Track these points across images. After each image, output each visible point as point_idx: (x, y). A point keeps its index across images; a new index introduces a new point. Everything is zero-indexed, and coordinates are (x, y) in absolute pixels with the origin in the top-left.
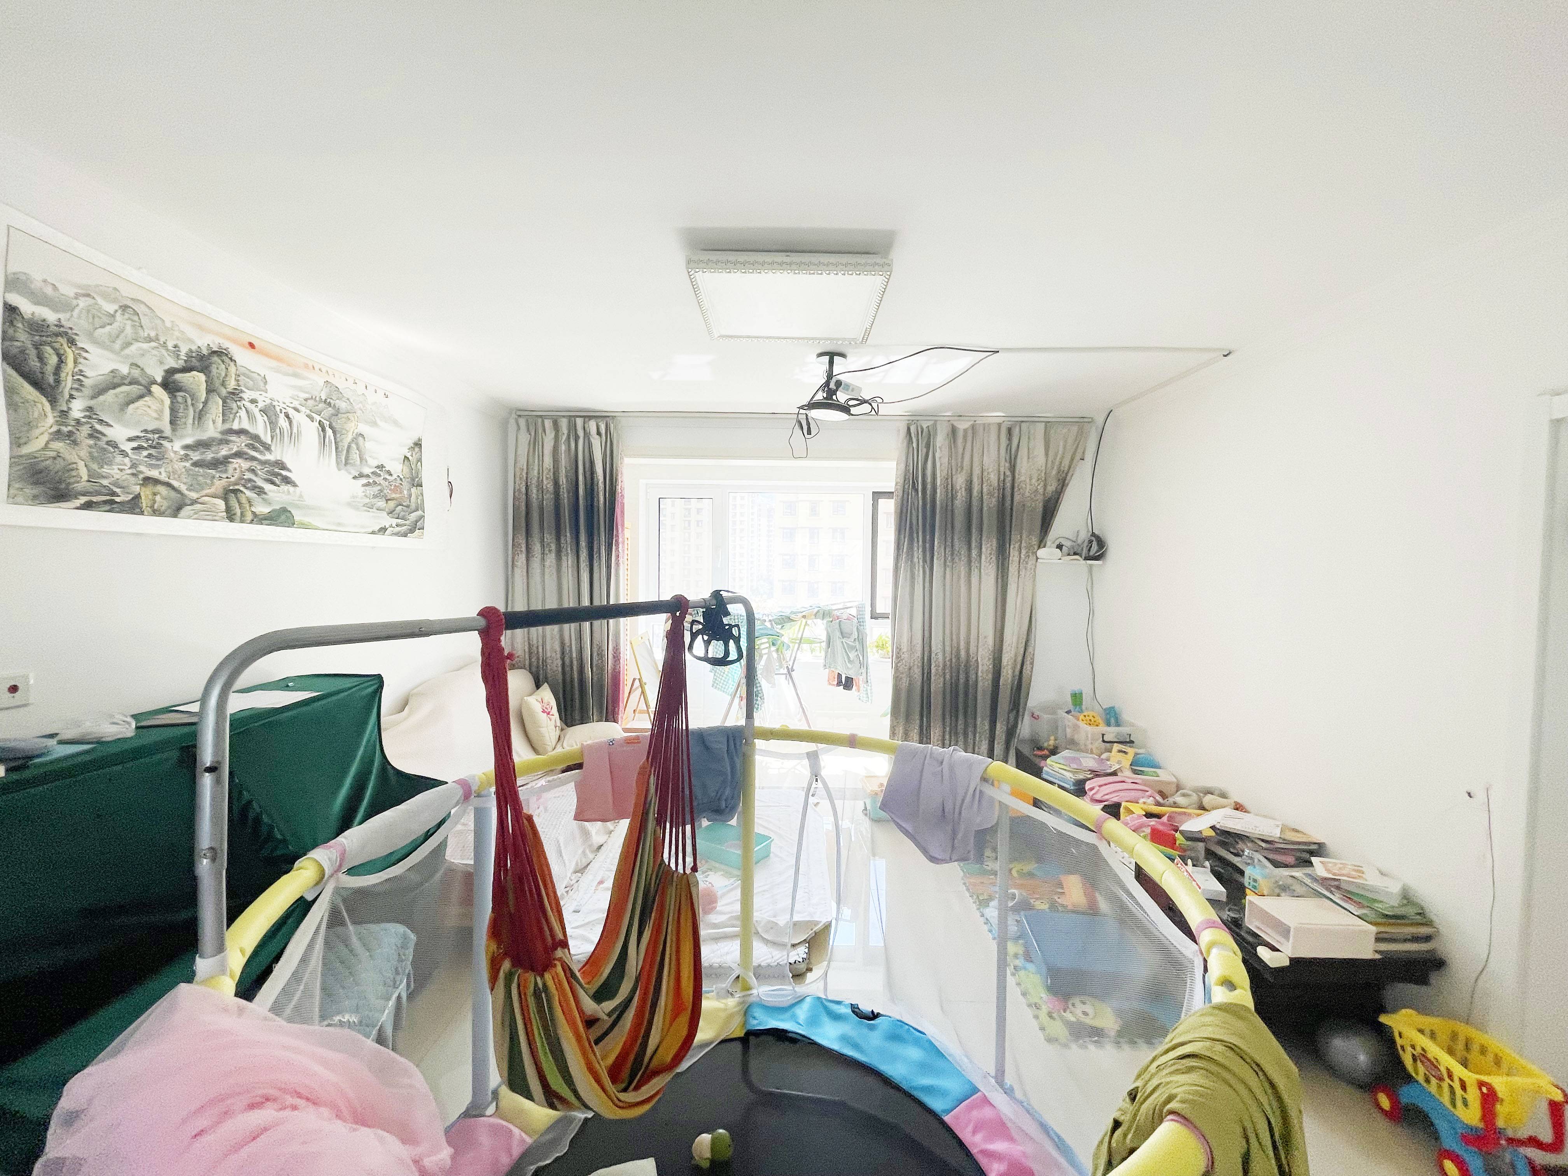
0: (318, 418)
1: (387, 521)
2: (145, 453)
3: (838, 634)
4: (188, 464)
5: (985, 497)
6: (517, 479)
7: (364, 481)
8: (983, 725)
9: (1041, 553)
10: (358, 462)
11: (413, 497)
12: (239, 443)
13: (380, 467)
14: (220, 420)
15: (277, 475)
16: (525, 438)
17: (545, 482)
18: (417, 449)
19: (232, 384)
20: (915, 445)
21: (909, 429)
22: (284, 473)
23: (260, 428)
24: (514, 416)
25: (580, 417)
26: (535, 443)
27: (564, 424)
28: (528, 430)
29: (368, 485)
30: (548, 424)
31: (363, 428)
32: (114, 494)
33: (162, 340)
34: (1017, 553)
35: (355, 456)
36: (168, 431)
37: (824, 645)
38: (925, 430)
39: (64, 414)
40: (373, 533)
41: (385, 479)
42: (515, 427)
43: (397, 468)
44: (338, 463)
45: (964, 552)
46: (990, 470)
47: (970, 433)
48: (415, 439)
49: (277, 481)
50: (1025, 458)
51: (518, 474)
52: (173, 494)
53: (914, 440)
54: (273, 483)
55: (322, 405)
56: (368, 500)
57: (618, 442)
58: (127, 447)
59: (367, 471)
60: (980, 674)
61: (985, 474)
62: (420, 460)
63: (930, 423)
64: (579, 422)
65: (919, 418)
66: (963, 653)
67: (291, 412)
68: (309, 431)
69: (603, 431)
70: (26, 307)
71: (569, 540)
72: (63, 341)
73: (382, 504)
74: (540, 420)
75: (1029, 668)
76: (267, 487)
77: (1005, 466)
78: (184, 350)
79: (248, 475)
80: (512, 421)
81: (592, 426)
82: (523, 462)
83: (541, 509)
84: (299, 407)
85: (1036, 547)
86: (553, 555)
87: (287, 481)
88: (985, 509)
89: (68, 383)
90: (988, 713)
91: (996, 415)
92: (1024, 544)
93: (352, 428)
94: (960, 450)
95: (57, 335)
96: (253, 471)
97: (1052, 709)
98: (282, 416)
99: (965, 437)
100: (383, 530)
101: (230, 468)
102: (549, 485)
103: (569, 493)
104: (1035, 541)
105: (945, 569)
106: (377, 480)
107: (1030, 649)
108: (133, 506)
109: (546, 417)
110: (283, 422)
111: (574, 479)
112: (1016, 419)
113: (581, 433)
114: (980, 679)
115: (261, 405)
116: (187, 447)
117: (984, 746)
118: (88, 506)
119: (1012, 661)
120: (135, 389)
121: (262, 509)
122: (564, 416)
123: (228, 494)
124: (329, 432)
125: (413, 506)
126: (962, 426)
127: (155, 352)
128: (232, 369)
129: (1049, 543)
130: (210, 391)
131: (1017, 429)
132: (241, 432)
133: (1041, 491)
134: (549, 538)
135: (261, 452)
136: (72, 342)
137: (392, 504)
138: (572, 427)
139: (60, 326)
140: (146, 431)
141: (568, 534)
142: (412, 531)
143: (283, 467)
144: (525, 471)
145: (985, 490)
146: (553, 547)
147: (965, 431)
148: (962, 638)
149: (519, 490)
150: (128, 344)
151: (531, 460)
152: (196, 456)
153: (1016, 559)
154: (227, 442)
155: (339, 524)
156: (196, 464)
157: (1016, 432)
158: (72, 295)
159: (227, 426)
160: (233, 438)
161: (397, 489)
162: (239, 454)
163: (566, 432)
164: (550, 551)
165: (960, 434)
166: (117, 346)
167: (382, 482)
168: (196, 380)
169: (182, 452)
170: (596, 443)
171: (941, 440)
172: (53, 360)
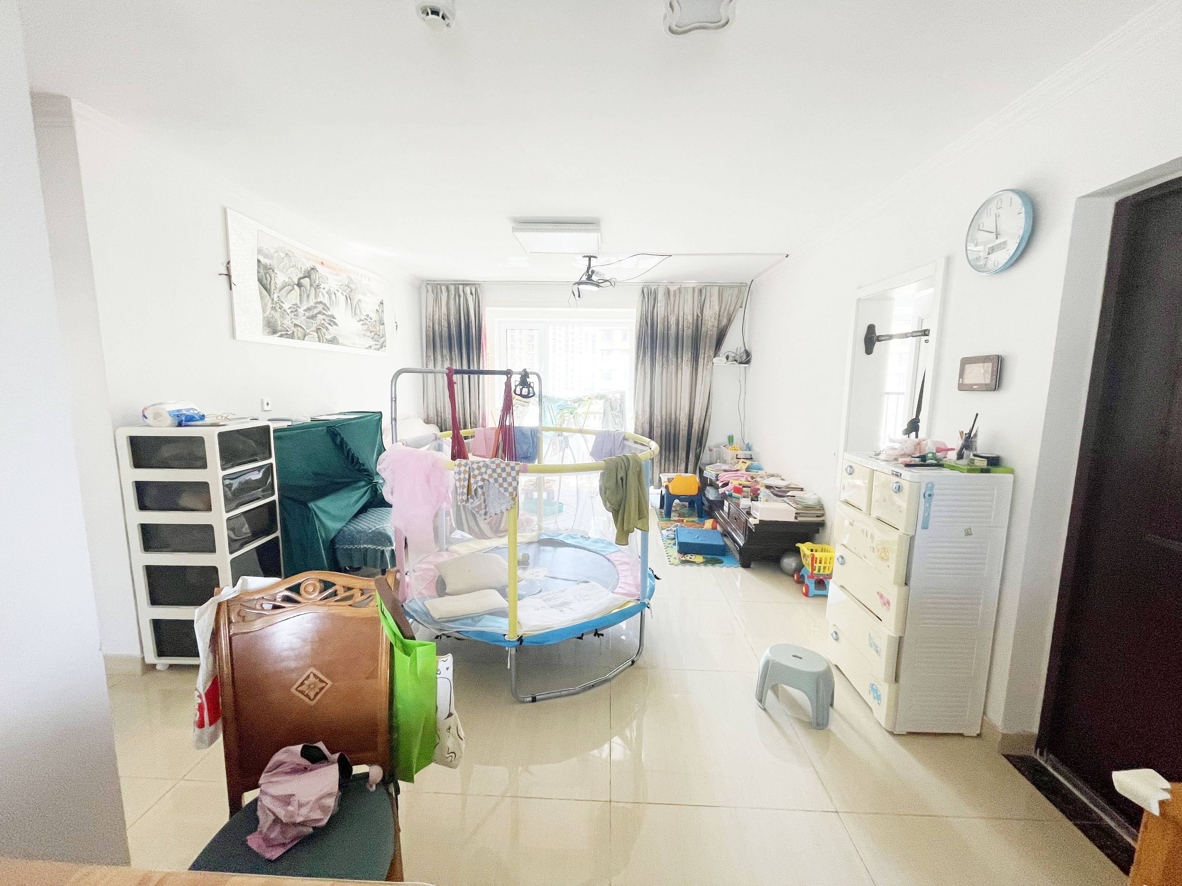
0: (345, 294)
1: (372, 343)
2: (293, 314)
3: (609, 408)
4: (305, 318)
5: (685, 329)
6: (428, 319)
7: (361, 323)
8: (682, 454)
9: (715, 360)
10: (359, 314)
11: (381, 330)
12: (320, 307)
13: (367, 316)
14: (314, 298)
15: (331, 321)
16: (431, 297)
17: (443, 321)
18: (381, 305)
19: (317, 282)
20: (646, 299)
21: (643, 290)
22: (334, 320)
23: (326, 301)
24: (425, 284)
25: (461, 284)
26: (437, 300)
27: (452, 288)
28: (433, 292)
29: (363, 324)
30: (444, 288)
31: (361, 297)
32: (287, 331)
33: (297, 266)
34: (702, 360)
35: (358, 311)
36: (299, 305)
37: (602, 415)
38: (653, 290)
39: (273, 299)
40: (366, 348)
41: (369, 322)
42: (425, 290)
43: (374, 316)
44: (352, 314)
45: (674, 360)
46: (688, 313)
47: (678, 291)
48: (380, 301)
49: (332, 324)
50: (708, 308)
51: (428, 317)
52: (303, 331)
53: (646, 296)
54: (330, 325)
55: (346, 287)
56: (363, 332)
57: (482, 298)
58: (289, 311)
59: (363, 318)
60: (681, 427)
61: (685, 316)
62: (383, 311)
63: (655, 287)
64: (461, 287)
65: (648, 284)
66: (673, 416)
67: (336, 292)
68: (342, 299)
69: (474, 293)
70: (263, 260)
71: (456, 353)
72: (271, 271)
73: (369, 334)
74: (439, 287)
75: (708, 424)
76: (329, 327)
77: (697, 311)
78: (303, 269)
79: (323, 322)
80: (424, 286)
81: (468, 289)
82: (430, 309)
83: (441, 337)
84: (338, 289)
85: (712, 357)
86: (448, 361)
87: (335, 324)
88: (685, 335)
89: (273, 288)
90: (685, 448)
91: (692, 283)
92: (706, 355)
93: (357, 297)
94: (672, 303)
95: (270, 269)
96: (324, 320)
97: (718, 446)
98: (333, 294)
99: (675, 295)
100: (370, 347)
101: (318, 318)
102: (445, 323)
103: (456, 327)
104: (712, 353)
105: (663, 370)
106: (366, 322)
107: (708, 414)
108: (292, 336)
109: (443, 285)
110: (333, 296)
111: (458, 319)
112: (704, 284)
113: (462, 294)
114: (681, 429)
115: (326, 290)
116: (305, 310)
117: (683, 466)
118: (281, 336)
119: (698, 419)
120: (290, 288)
121: (329, 337)
122: (452, 284)
123: (318, 330)
124: (349, 299)
125: (381, 335)
126: (673, 288)
127: (295, 271)
128: (317, 275)
129: (721, 355)
130: (311, 285)
131: (704, 290)
132: (321, 302)
133: (716, 325)
134: (446, 352)
135: (326, 311)
136: (273, 271)
137: (373, 334)
138: (457, 290)
139: (270, 265)
140: (293, 305)
141: (456, 350)
142: (381, 348)
143: (334, 318)
144: (432, 315)
145: (685, 325)
146: (448, 358)
147: (675, 291)
148: (673, 408)
149: (429, 327)
150: (288, 269)
151: (434, 310)
152: (307, 314)
153: (702, 363)
154: (316, 307)
155: (354, 344)
156: (308, 318)
157: (704, 291)
158: (273, 252)
159: (316, 300)
160: (318, 305)
161: (374, 326)
162: (320, 313)
163: (453, 293)
164: (447, 360)
165: (672, 293)
166: (285, 271)
167: (368, 323)
168: (306, 282)
169: (303, 313)
170: (470, 299)
171: (661, 297)
172: (269, 279)
